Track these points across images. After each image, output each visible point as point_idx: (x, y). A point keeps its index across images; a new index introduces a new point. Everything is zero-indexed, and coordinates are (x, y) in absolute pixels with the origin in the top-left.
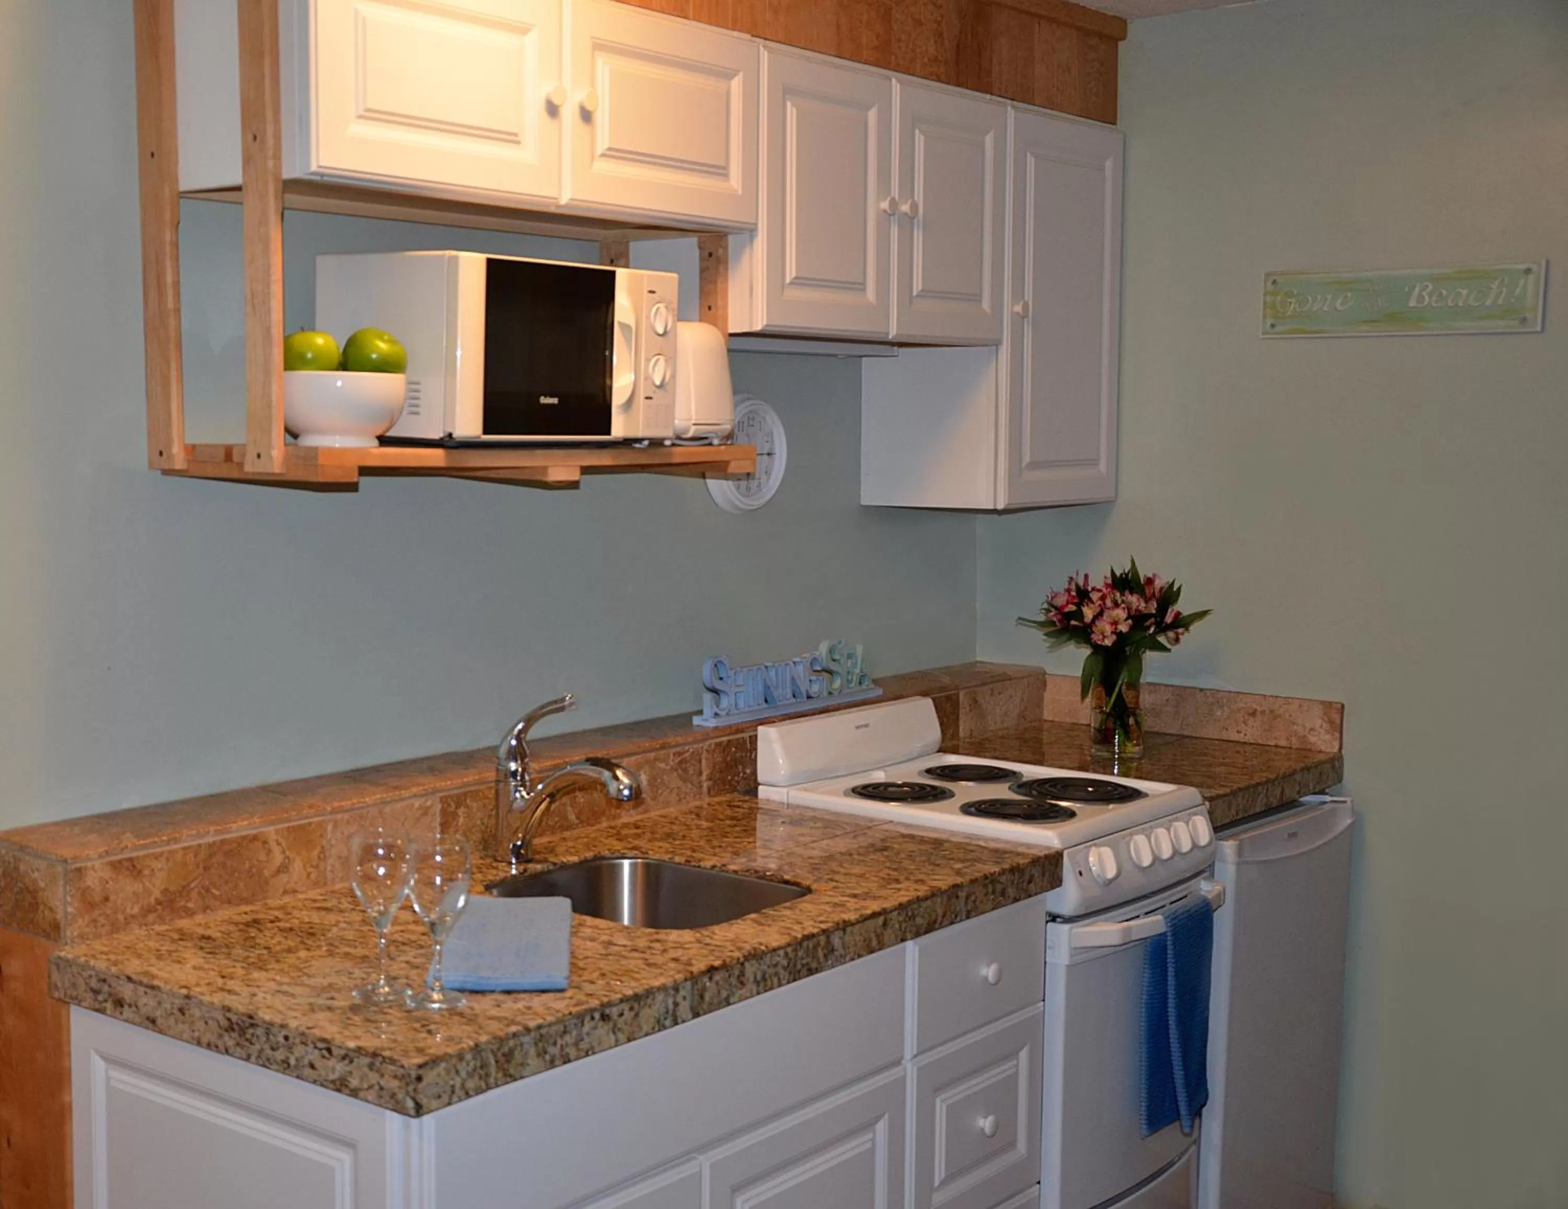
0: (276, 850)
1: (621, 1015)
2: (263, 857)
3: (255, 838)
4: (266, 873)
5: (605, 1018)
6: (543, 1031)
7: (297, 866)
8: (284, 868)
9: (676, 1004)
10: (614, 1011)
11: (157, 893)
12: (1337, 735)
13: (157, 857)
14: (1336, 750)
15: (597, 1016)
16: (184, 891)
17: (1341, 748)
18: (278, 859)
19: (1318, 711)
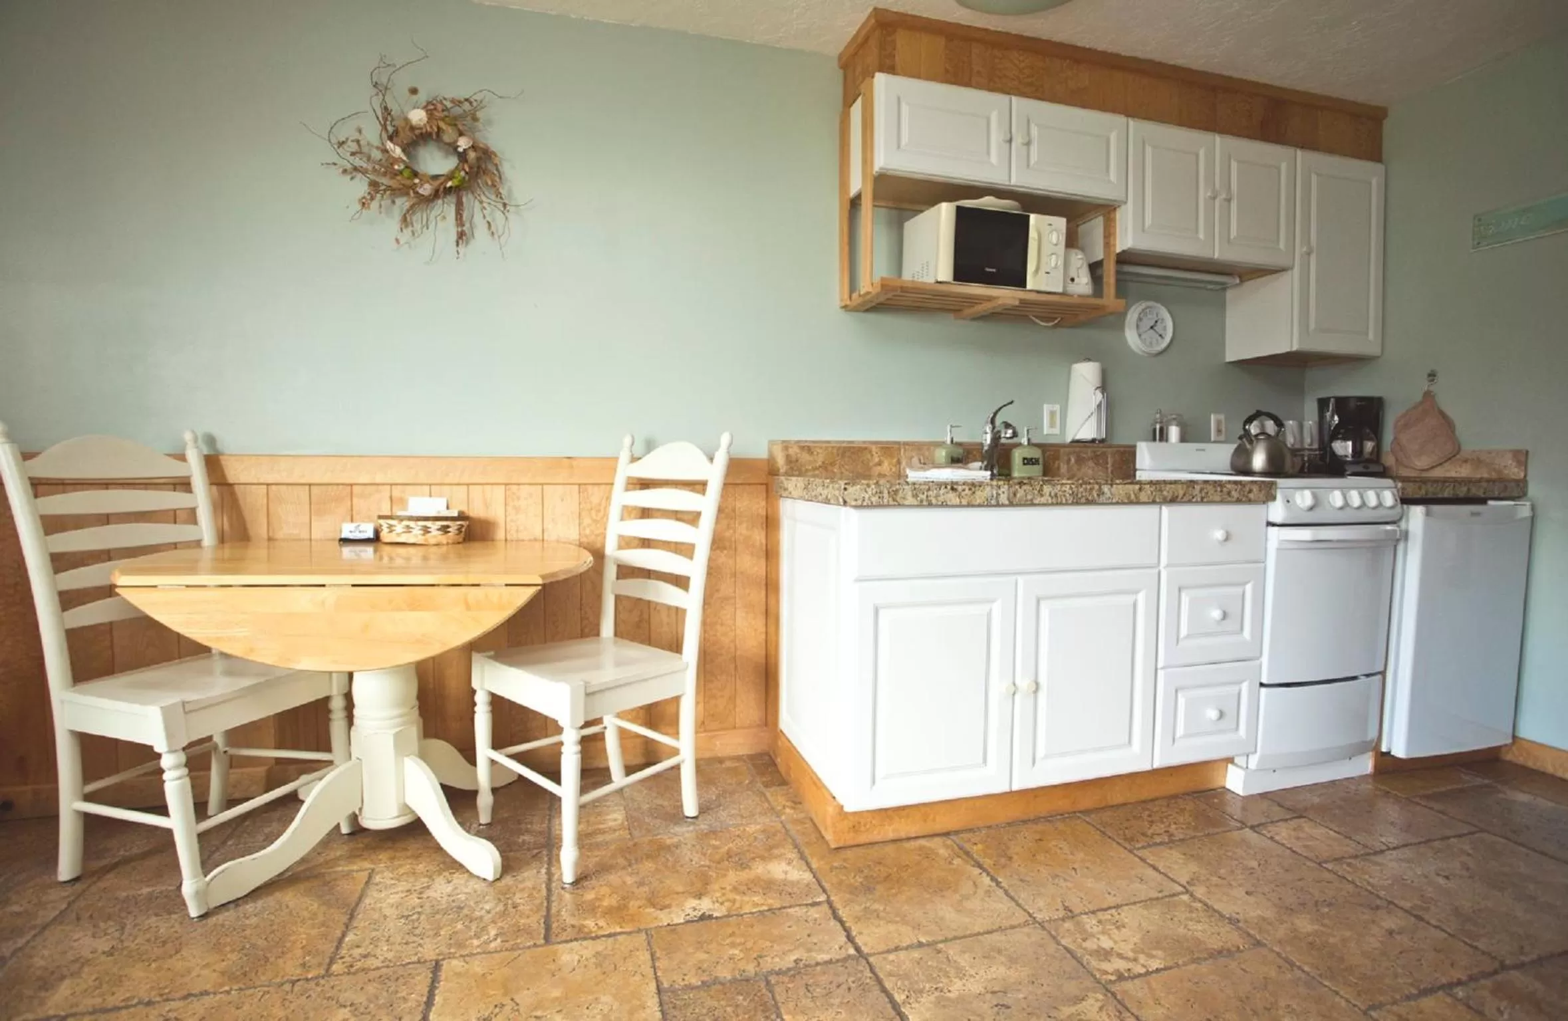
0: (875, 455)
1: (964, 490)
2: (869, 456)
3: (866, 448)
4: (871, 464)
5: (953, 489)
6: (917, 486)
7: (886, 464)
8: (880, 464)
9: (998, 494)
10: (960, 488)
11: (820, 463)
12: (1523, 468)
13: (821, 448)
14: (1522, 475)
15: (949, 487)
16: (833, 464)
17: (1525, 476)
18: (877, 460)
19: (1510, 455)
